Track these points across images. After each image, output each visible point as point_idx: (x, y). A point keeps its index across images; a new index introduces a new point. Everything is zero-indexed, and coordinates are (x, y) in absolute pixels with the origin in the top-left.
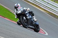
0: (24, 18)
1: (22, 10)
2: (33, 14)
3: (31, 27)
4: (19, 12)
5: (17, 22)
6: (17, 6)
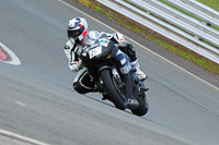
0: (115, 73)
1: (106, 45)
2: (134, 52)
4: (96, 52)
5: (74, 84)
6: (78, 28)
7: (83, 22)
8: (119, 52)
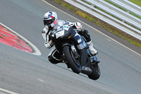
0: (73, 48)
1: (67, 29)
2: (89, 36)
3: (86, 69)
5: (49, 57)
6: (51, 18)
7: (54, 14)
8: (77, 34)
